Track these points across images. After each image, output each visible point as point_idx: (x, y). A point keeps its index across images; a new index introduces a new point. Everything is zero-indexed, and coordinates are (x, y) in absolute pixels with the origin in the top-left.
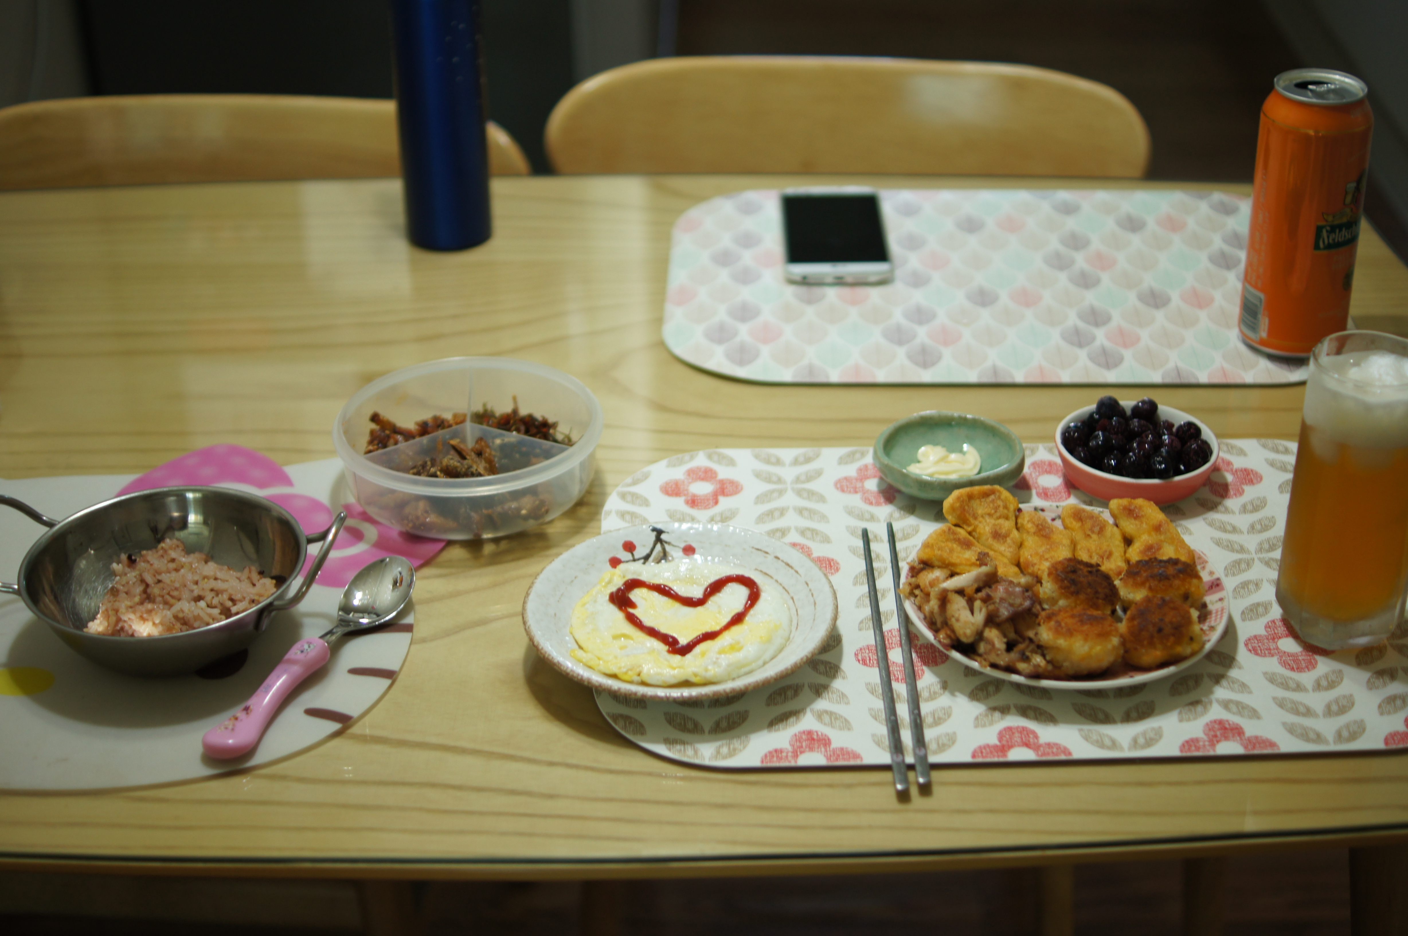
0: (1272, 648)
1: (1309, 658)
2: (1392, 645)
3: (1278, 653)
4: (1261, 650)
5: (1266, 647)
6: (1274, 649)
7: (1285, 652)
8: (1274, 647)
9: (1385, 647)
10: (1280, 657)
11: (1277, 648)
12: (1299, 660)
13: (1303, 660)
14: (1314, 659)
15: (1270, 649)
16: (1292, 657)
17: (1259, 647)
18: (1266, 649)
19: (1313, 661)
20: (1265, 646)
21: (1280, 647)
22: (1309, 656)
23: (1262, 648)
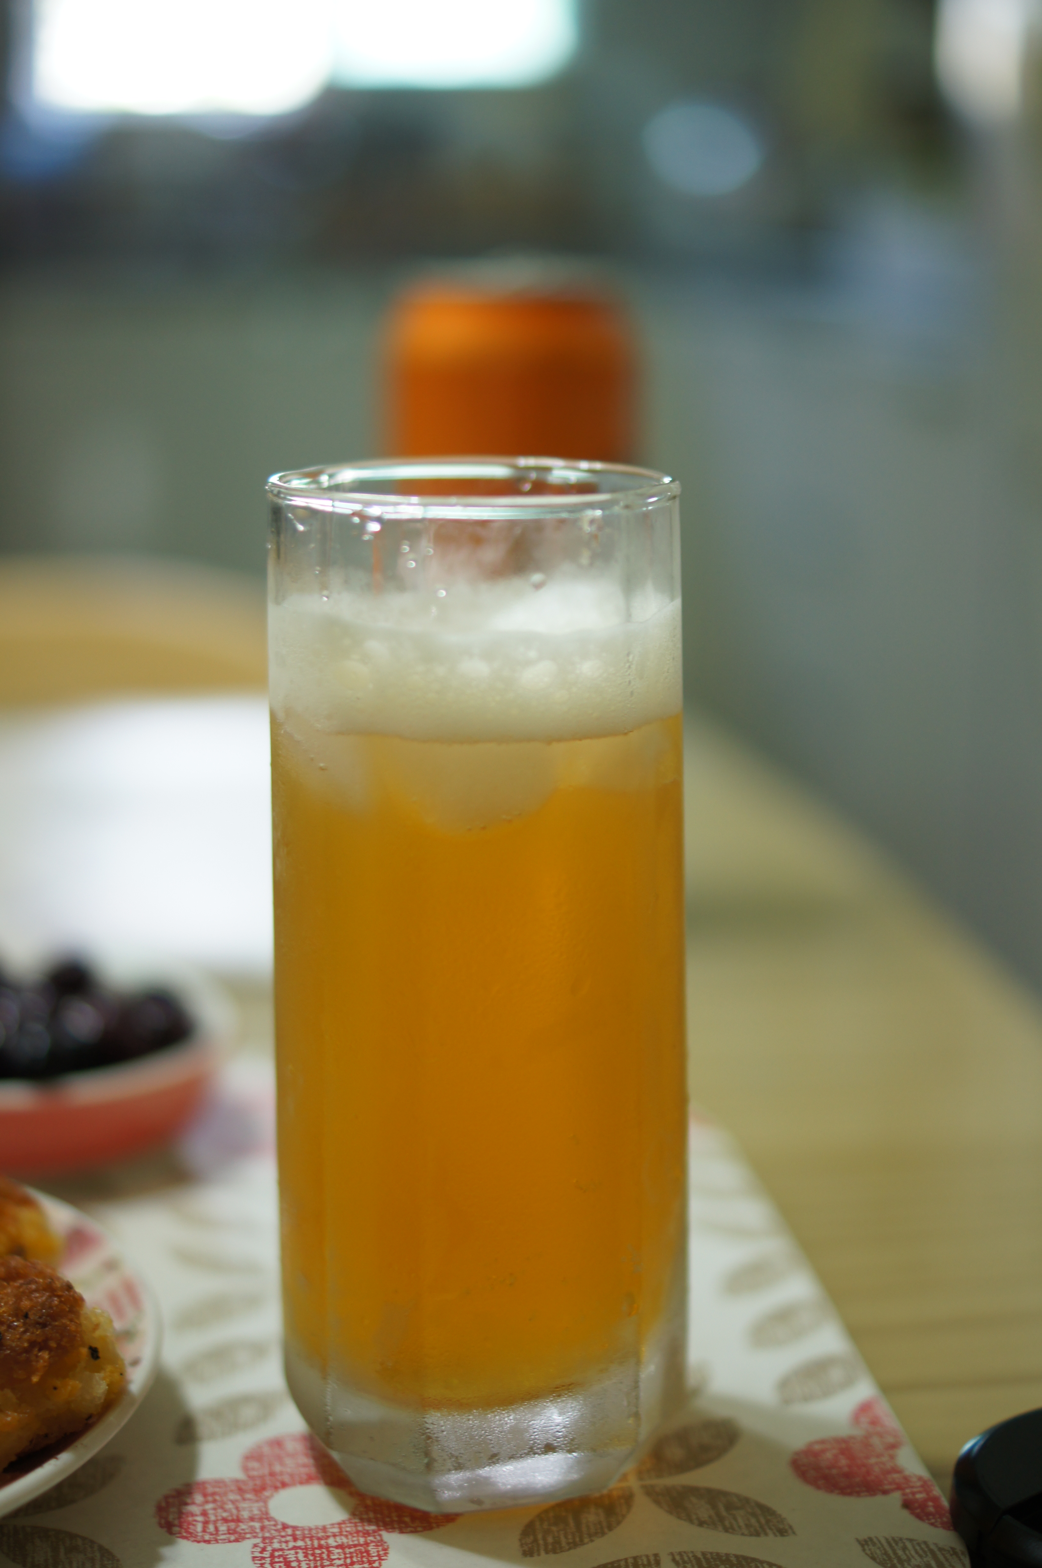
0: (245, 1514)
1: (362, 1540)
2: (650, 1492)
3: (263, 1528)
4: (206, 1523)
5: (225, 1515)
6: (252, 1519)
7: (285, 1527)
8: (256, 1512)
9: (628, 1498)
10: (264, 1538)
11: (265, 1516)
12: (328, 1547)
13: (341, 1546)
14: (381, 1543)
15: (238, 1520)
16: (303, 1540)
17: (204, 1513)
18: (225, 1520)
19: (372, 1549)
20: (225, 1511)
21: (273, 1513)
22: (367, 1534)
23: (213, 1518)
